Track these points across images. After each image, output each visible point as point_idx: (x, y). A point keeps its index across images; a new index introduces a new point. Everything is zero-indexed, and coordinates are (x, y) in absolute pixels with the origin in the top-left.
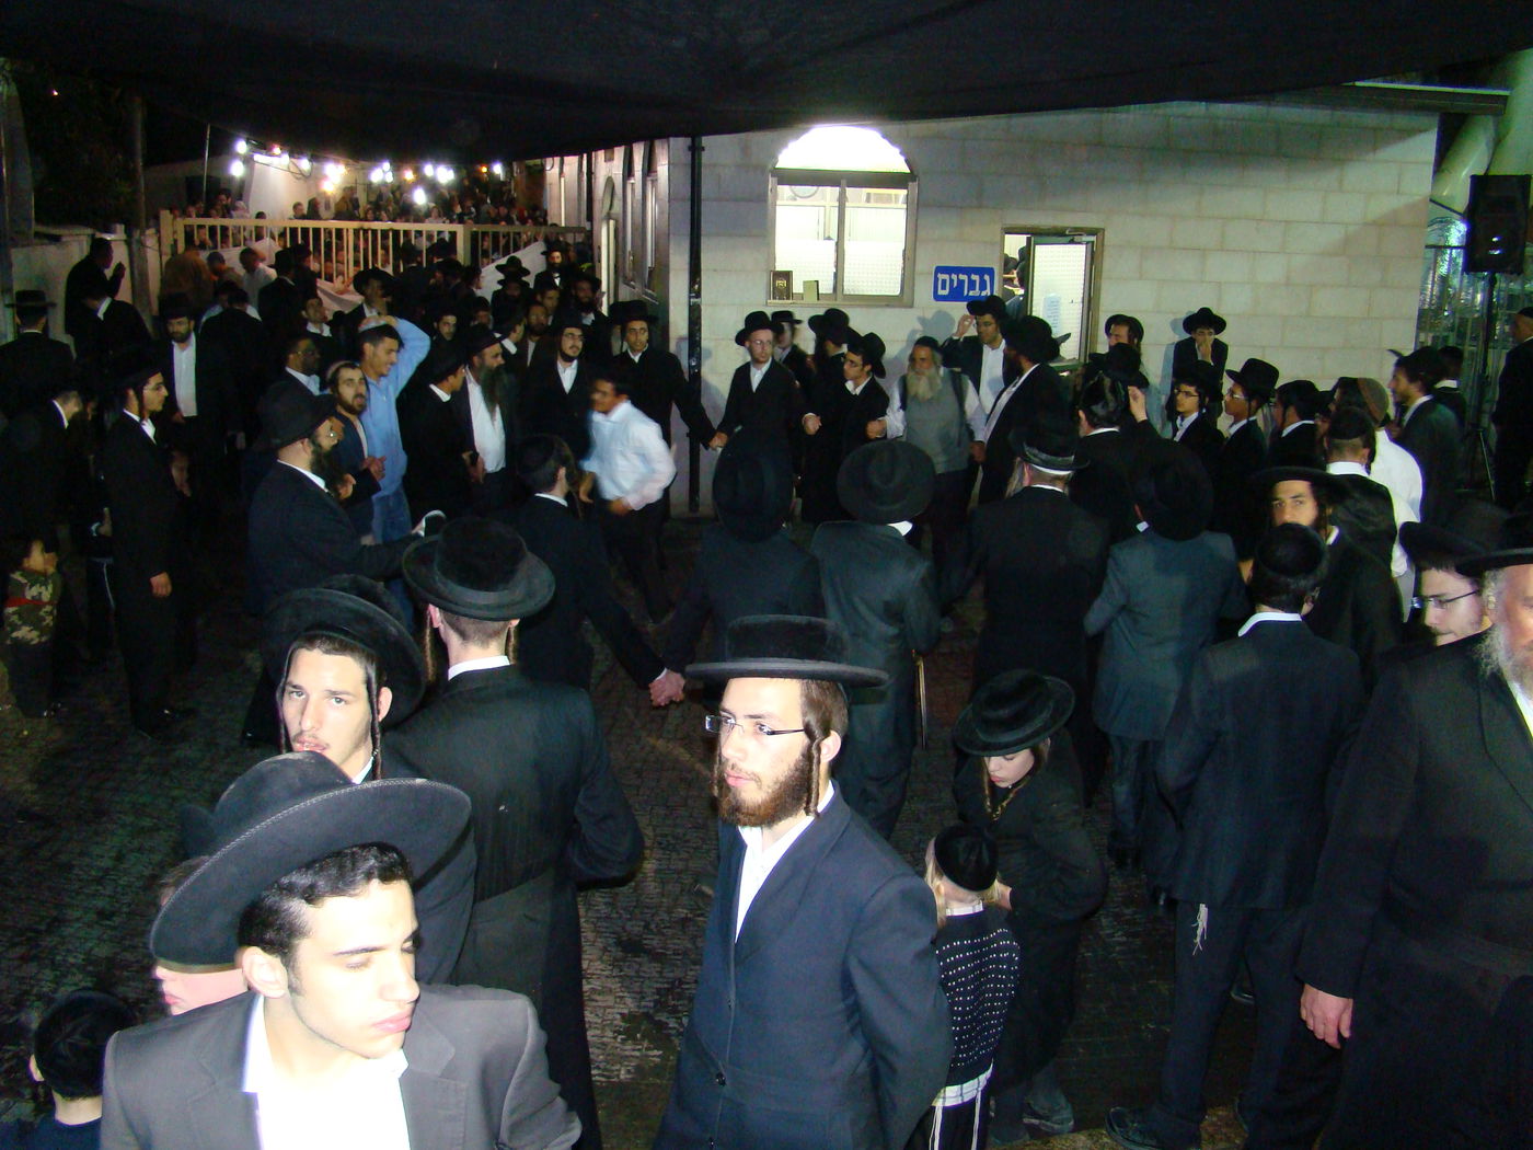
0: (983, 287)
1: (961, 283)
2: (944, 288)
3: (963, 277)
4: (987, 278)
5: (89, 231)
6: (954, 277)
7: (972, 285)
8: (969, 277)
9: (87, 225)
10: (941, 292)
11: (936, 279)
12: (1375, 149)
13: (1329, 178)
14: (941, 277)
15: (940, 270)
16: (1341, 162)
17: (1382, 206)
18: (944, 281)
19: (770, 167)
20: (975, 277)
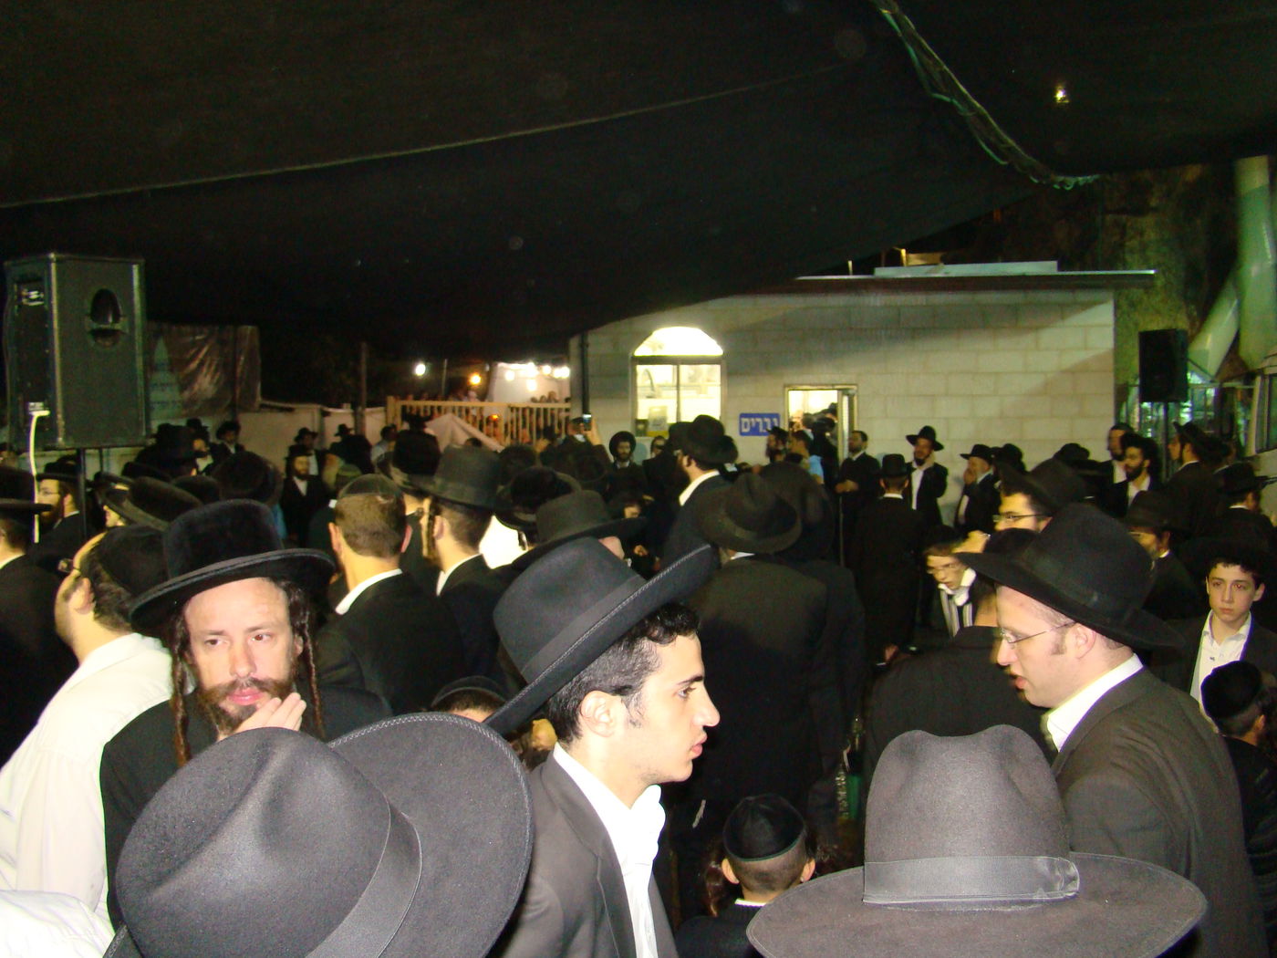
1: (757, 424)
2: (746, 427)
3: (759, 420)
5: (319, 406)
6: (753, 420)
8: (763, 420)
9: (319, 403)
10: (745, 430)
11: (740, 423)
12: (1063, 318)
13: (1028, 340)
14: (744, 420)
15: (743, 415)
16: (1037, 328)
17: (1072, 359)
18: (746, 424)
19: (630, 355)
20: (767, 420)
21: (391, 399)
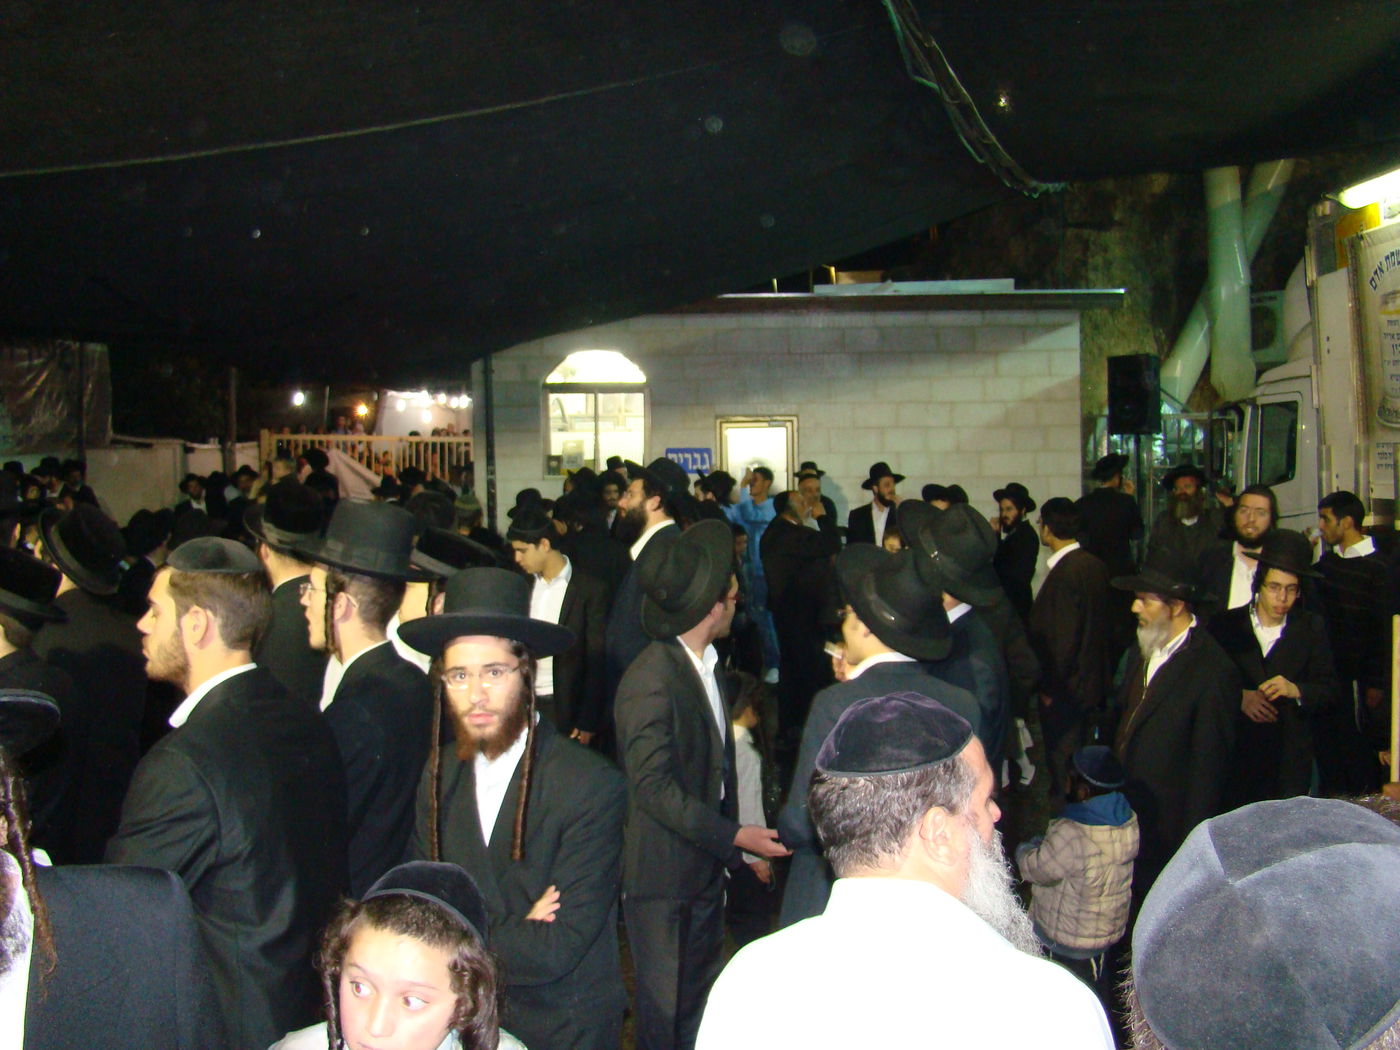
0: (703, 462)
3: (688, 456)
4: (706, 456)
5: (182, 441)
6: (680, 455)
7: (694, 461)
8: (693, 457)
9: (181, 438)
12: (1024, 341)
13: (986, 367)
15: (669, 451)
16: (996, 353)
17: (1036, 386)
19: (542, 382)
20: (697, 456)
21: (265, 433)
